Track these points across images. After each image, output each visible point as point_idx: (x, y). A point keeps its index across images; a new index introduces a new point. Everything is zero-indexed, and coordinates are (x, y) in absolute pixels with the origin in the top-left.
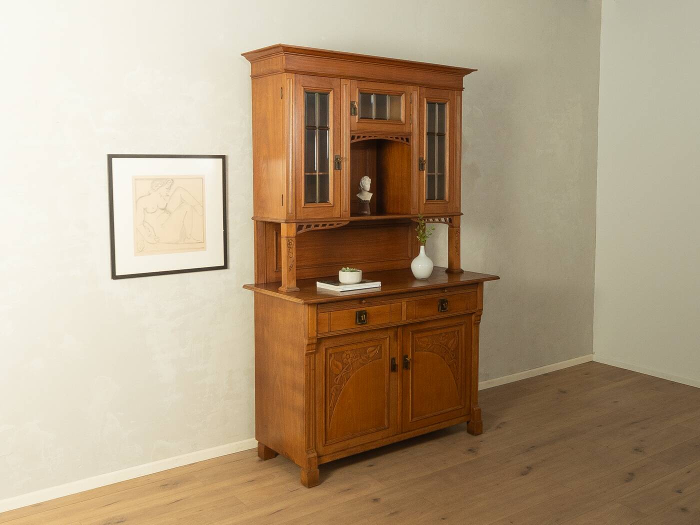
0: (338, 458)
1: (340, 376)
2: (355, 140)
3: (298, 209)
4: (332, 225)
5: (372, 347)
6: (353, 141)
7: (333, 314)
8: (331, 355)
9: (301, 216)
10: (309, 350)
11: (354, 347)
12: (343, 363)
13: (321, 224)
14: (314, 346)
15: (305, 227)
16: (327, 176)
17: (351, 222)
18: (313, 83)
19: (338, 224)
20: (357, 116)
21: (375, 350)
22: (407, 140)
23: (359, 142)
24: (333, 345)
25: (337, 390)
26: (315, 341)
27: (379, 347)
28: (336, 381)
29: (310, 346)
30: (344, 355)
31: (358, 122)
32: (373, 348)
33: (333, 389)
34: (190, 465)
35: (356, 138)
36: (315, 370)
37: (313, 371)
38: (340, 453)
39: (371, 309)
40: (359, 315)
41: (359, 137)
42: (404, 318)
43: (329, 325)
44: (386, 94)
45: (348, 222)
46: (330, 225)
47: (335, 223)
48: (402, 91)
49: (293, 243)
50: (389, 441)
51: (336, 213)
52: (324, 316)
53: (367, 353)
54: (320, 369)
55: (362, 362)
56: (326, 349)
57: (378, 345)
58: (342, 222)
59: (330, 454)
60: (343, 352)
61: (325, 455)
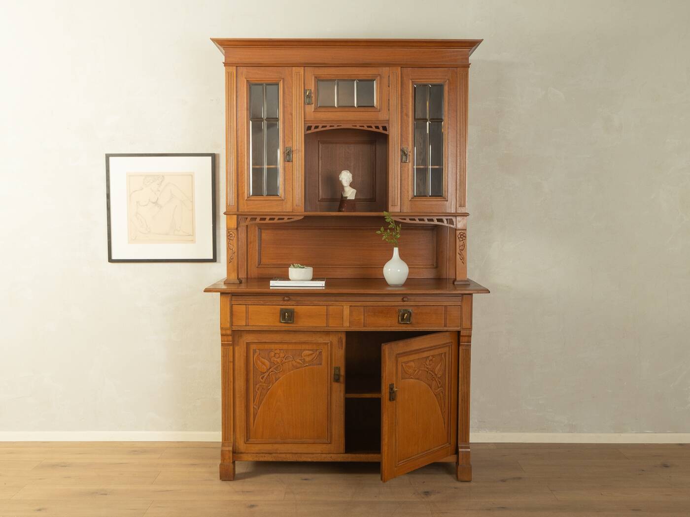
0: (262, 459)
1: (266, 375)
2: (313, 130)
3: (241, 202)
4: (283, 219)
5: (308, 350)
6: (309, 132)
7: (252, 308)
8: (255, 351)
9: (244, 208)
10: (224, 341)
11: (285, 347)
12: (270, 360)
13: (268, 218)
14: (230, 338)
15: (249, 219)
16: (276, 170)
17: (306, 217)
18: (258, 75)
19: (288, 219)
20: (313, 105)
21: (312, 354)
22: (385, 128)
23: (317, 132)
24: (256, 341)
25: (263, 388)
26: (229, 332)
27: (318, 353)
28: (262, 378)
29: (225, 337)
30: (272, 354)
31: (314, 111)
32: (310, 352)
33: (257, 386)
34: (178, 442)
35: (313, 128)
36: (234, 362)
37: (232, 364)
38: (266, 455)
39: (298, 309)
40: (283, 313)
41: (317, 127)
42: (346, 324)
43: (247, 318)
44: (353, 78)
45: (302, 217)
46: (279, 219)
47: (286, 218)
48: (377, 73)
49: (233, 235)
50: (331, 457)
51: (288, 207)
52: (240, 309)
53: (302, 356)
54: (240, 363)
55: (295, 364)
56: (248, 344)
57: (317, 350)
58: (293, 217)
59: (253, 453)
60: (271, 350)
61: (248, 453)
